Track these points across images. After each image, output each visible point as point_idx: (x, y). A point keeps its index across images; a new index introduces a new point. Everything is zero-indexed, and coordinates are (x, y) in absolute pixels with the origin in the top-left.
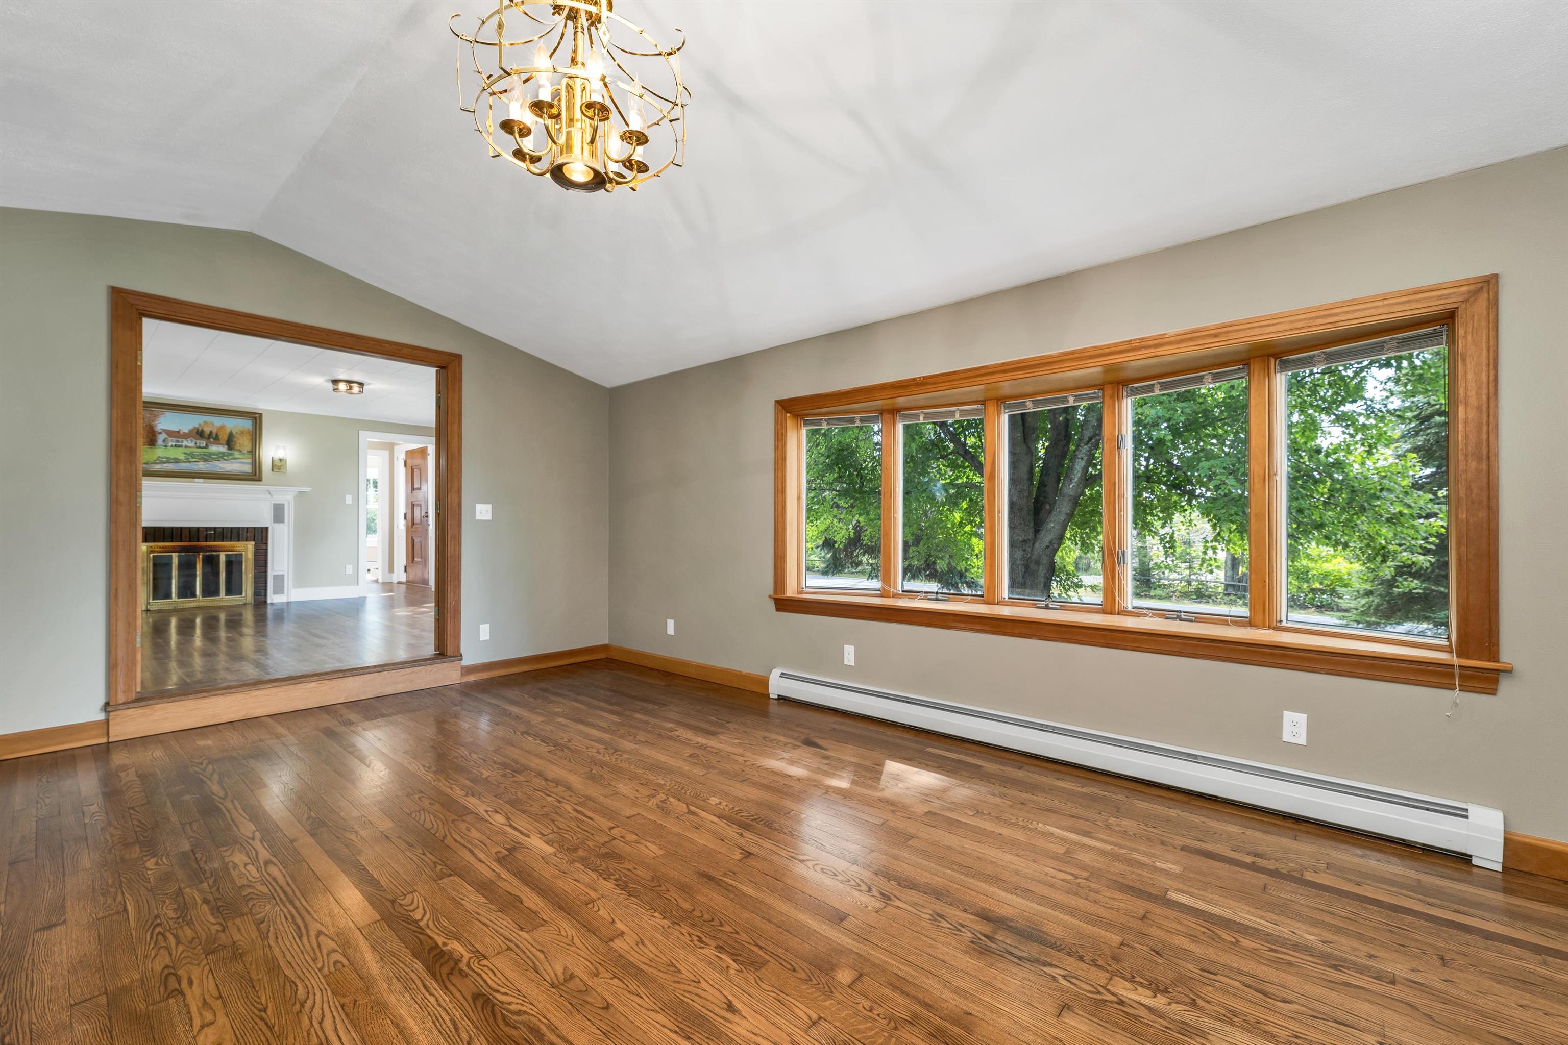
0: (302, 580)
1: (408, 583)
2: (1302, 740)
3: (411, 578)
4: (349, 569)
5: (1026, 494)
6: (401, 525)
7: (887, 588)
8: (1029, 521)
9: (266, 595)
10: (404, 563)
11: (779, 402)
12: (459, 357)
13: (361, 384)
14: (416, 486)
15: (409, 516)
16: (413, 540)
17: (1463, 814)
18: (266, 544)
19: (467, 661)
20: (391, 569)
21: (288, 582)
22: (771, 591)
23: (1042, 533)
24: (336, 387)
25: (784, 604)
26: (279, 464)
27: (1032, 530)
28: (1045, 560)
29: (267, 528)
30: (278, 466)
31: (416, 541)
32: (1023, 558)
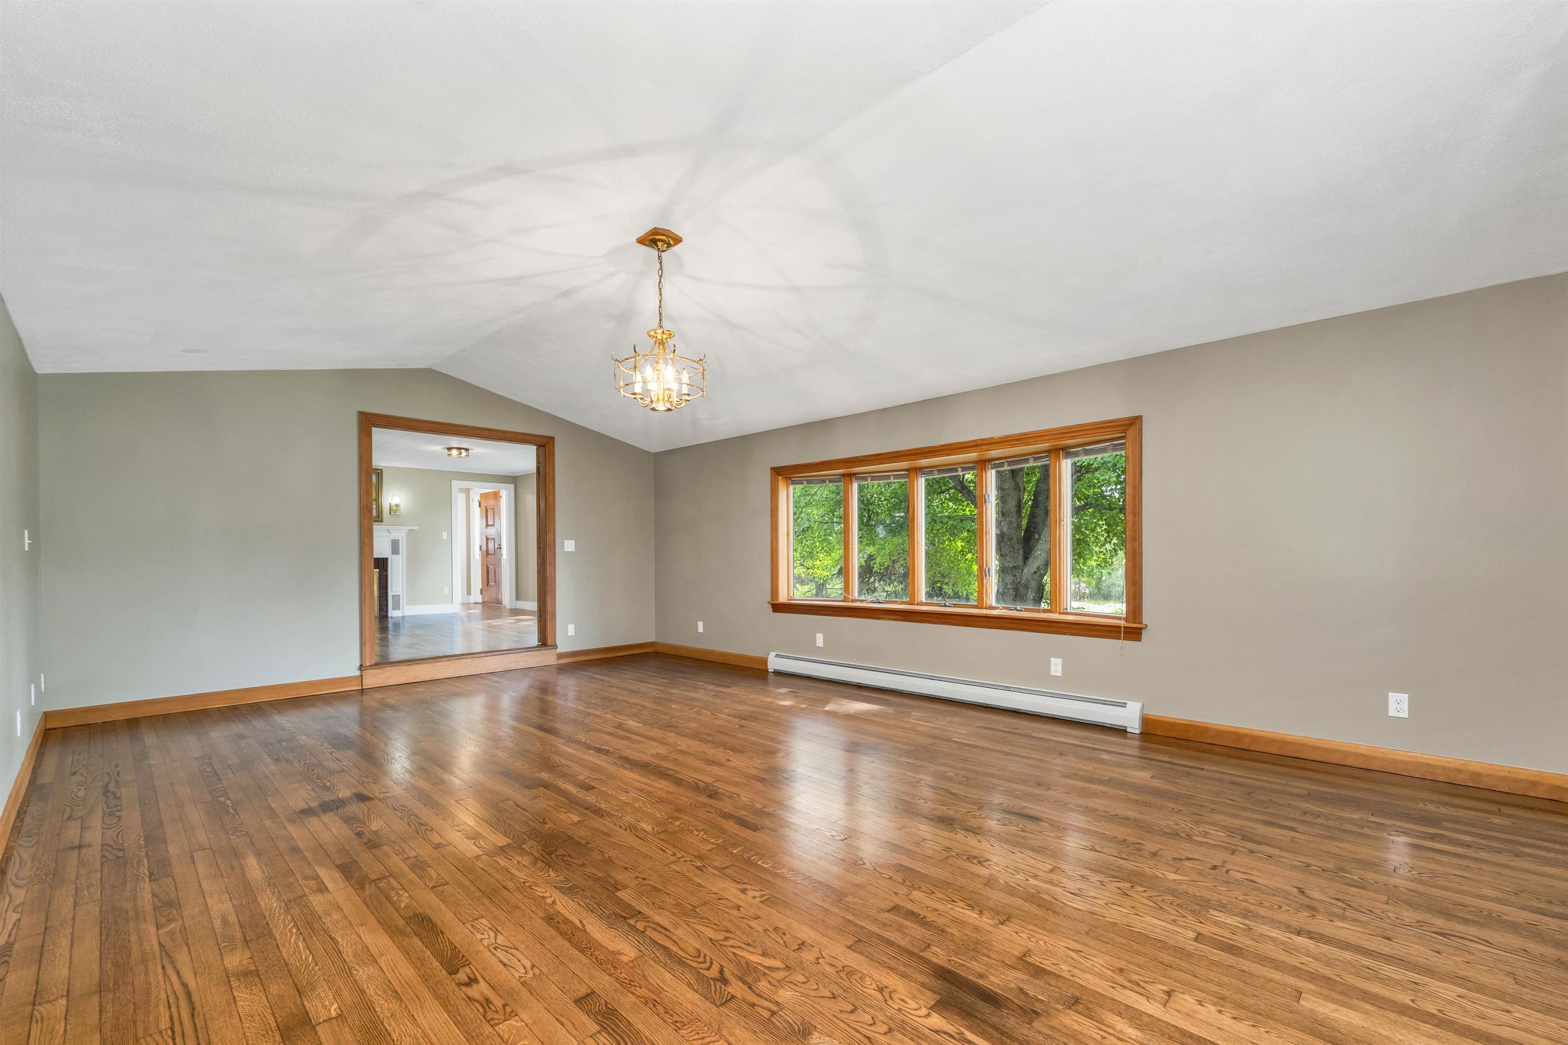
0: (412, 602)
1: (484, 603)
2: (1059, 674)
3: (486, 600)
4: (446, 590)
5: (1015, 525)
6: (477, 555)
7: (847, 596)
8: (1018, 549)
9: (387, 611)
10: (480, 587)
11: (773, 469)
12: (552, 438)
13: (467, 450)
14: (490, 522)
15: (484, 548)
16: (488, 568)
17: (1123, 705)
18: (387, 571)
19: (561, 649)
20: (469, 592)
21: (403, 601)
22: (769, 600)
23: (1031, 560)
24: (449, 453)
25: (778, 608)
26: (395, 508)
27: (1021, 557)
28: (1033, 584)
29: (387, 559)
30: (393, 510)
31: (490, 568)
32: (1013, 583)
